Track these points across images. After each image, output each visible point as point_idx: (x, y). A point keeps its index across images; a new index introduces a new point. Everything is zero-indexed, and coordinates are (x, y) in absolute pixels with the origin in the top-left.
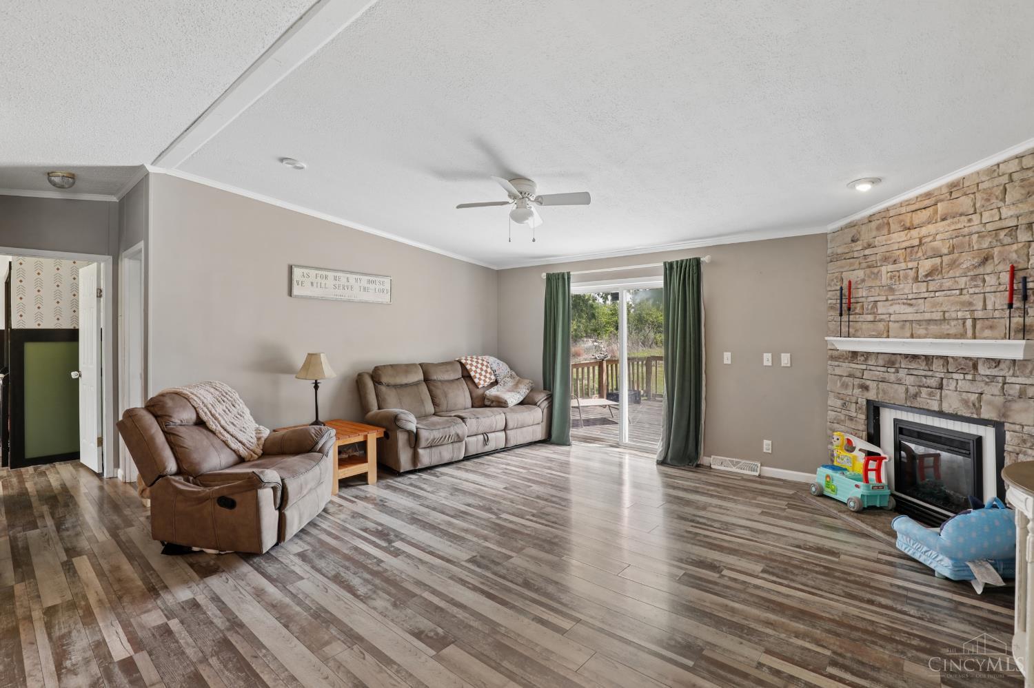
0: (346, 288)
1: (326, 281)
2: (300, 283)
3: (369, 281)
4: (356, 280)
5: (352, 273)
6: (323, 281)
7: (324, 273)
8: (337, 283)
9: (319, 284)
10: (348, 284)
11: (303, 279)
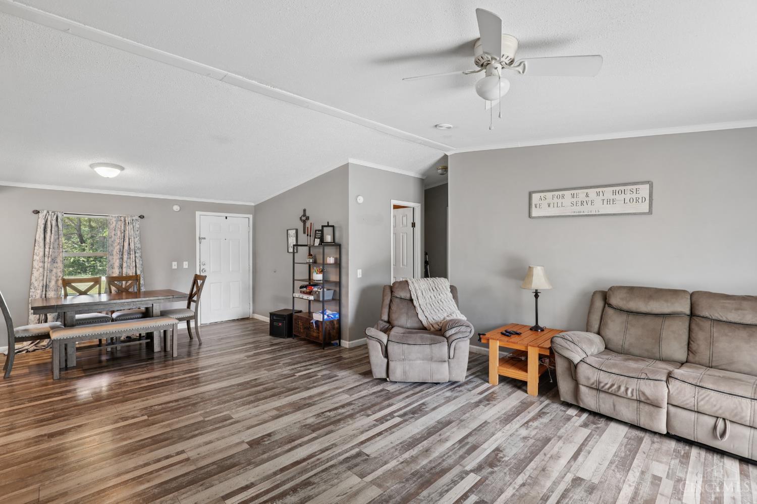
0: (585, 203)
1: (563, 200)
2: (538, 206)
3: (614, 193)
4: (598, 194)
5: (591, 187)
6: (560, 201)
7: (561, 193)
8: (575, 200)
9: (556, 205)
10: (587, 199)
11: (541, 202)
